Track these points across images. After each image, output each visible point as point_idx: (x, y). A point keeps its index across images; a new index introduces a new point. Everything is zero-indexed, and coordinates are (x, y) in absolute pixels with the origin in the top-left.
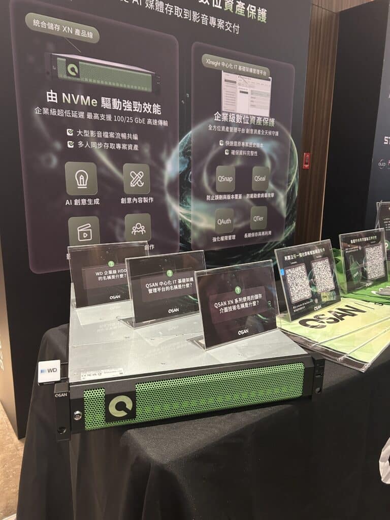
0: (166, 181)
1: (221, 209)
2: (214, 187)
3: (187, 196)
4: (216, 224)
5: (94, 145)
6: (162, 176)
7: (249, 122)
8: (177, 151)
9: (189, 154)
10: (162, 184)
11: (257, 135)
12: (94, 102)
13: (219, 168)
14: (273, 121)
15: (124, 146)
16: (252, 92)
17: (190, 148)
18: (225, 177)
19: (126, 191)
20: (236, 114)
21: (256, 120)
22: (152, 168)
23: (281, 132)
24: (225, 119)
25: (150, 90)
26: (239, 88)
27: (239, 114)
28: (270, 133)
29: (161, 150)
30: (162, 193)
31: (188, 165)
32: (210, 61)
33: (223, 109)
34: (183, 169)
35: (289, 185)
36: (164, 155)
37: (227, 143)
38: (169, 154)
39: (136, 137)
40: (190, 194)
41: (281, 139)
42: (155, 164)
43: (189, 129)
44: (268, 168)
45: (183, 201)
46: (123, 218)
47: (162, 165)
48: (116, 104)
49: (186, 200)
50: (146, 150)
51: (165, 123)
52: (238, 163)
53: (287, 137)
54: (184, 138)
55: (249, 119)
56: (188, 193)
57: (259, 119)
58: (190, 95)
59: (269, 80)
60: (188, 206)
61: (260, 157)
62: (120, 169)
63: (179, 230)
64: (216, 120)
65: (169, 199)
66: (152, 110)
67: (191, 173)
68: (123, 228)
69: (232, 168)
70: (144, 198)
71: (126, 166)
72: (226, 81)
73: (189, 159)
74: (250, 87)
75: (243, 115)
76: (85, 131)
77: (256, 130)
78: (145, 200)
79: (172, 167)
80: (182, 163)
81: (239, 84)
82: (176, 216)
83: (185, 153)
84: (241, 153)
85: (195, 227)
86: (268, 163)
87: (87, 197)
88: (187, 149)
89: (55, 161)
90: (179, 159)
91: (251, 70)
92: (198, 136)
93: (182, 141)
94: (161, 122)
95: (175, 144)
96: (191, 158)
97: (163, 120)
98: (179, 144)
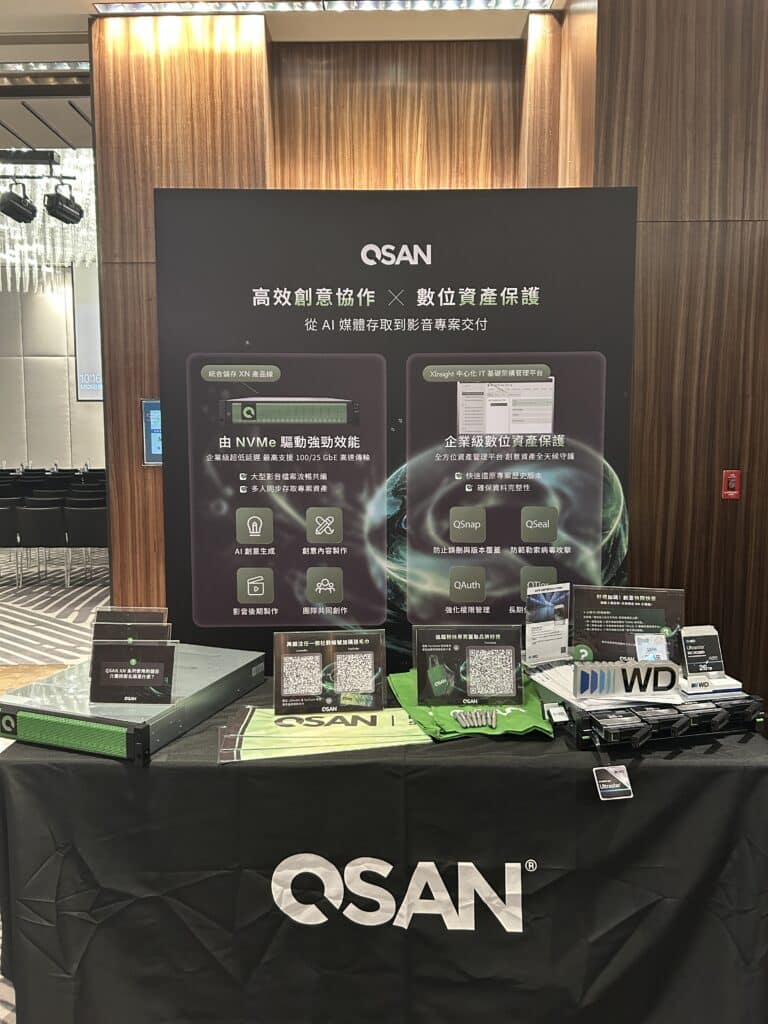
0: (366, 528)
1: (462, 567)
2: (445, 536)
3: (399, 547)
4: (452, 588)
5: (270, 488)
6: (361, 522)
7: (511, 443)
8: (383, 491)
9: (404, 492)
10: (361, 531)
12: (273, 443)
13: (453, 510)
14: (560, 438)
15: (309, 488)
16: (515, 403)
17: (404, 486)
18: (466, 521)
19: (310, 540)
20: (484, 436)
21: (524, 441)
22: (344, 511)
23: (580, 454)
24: (464, 442)
25: (345, 421)
27: (491, 435)
28: (556, 457)
29: (360, 490)
30: (361, 543)
31: (401, 507)
33: (461, 432)
34: (392, 513)
35: (604, 535)
36: (363, 496)
37: (469, 475)
38: (371, 494)
39: (324, 477)
40: (405, 545)
41: (581, 464)
42: (350, 508)
43: (404, 462)
44: (554, 508)
45: (392, 553)
46: (305, 571)
47: (360, 508)
48: (299, 441)
49: (397, 552)
50: (339, 491)
51: (367, 458)
52: (491, 502)
53: (597, 462)
54: (395, 474)
55: (511, 440)
56: (402, 543)
57: (532, 439)
58: (404, 420)
59: (551, 381)
60: (401, 560)
62: (303, 514)
63: (386, 592)
64: (447, 446)
65: (370, 550)
66: (346, 444)
67: (405, 517)
68: (304, 584)
69: (480, 509)
70: (334, 549)
71: (310, 511)
72: (464, 394)
73: (403, 499)
74: (509, 396)
75: (498, 436)
76: (261, 475)
77: (525, 455)
78: (336, 551)
79: (376, 509)
80: (391, 504)
81: (490, 395)
82: (381, 573)
83: (397, 492)
84: (496, 487)
85: (412, 590)
86: (555, 502)
87: (260, 547)
88: (400, 487)
89: (225, 507)
90: (385, 500)
91: (512, 373)
92: (414, 471)
93: (391, 477)
94: (359, 457)
95: (380, 482)
96: (405, 497)
97: (362, 454)
98: (388, 481)
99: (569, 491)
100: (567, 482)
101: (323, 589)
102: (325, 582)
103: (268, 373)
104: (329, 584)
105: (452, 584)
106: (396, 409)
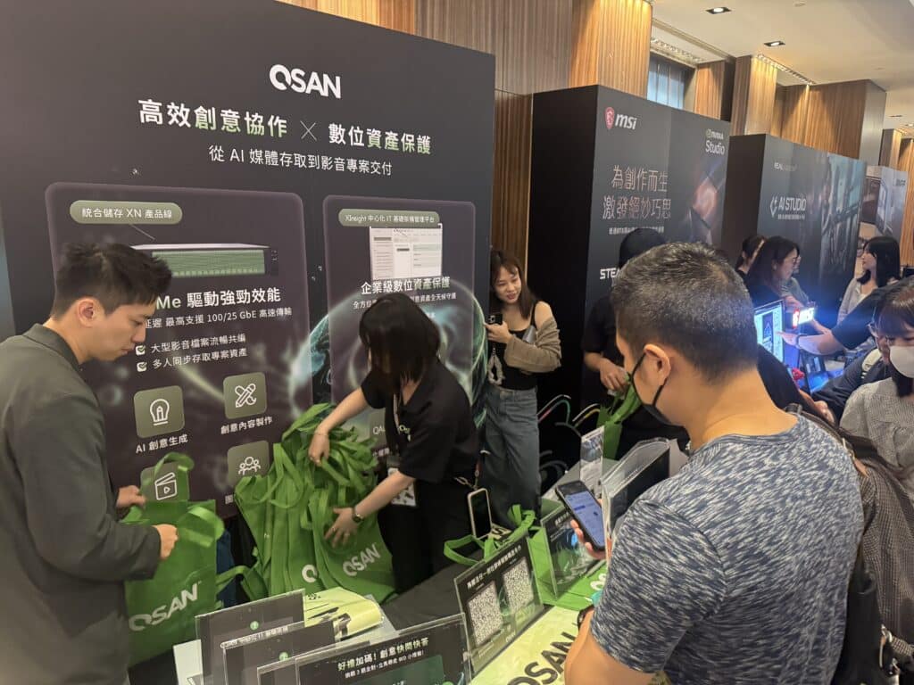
0: (292, 389)
5: (177, 361)
6: (285, 385)
7: (413, 287)
8: (307, 347)
10: (286, 395)
11: (425, 303)
12: (177, 302)
14: (446, 280)
15: (224, 354)
16: (415, 248)
17: (327, 338)
19: (229, 416)
20: (393, 281)
21: (422, 284)
22: (268, 376)
23: (459, 293)
24: (377, 289)
25: (262, 271)
26: (395, 245)
27: (398, 280)
28: (444, 297)
29: (282, 348)
30: (286, 407)
31: (325, 362)
32: (350, 217)
33: (374, 278)
34: (318, 368)
35: (474, 361)
36: (287, 356)
38: (295, 351)
39: (242, 338)
41: (461, 302)
42: (273, 370)
43: (325, 312)
46: (225, 454)
47: (284, 369)
48: (210, 299)
50: (260, 352)
51: (288, 311)
53: (470, 300)
54: (318, 326)
55: (413, 284)
57: (427, 281)
58: (324, 268)
59: (439, 227)
62: (219, 386)
64: (364, 293)
66: (266, 297)
67: (330, 371)
68: (225, 469)
70: (258, 420)
71: (227, 381)
72: (376, 239)
73: (326, 352)
74: (411, 241)
75: (403, 280)
76: (164, 345)
77: (423, 297)
78: (260, 422)
79: (301, 368)
80: (316, 360)
81: (396, 240)
83: (321, 346)
87: (167, 436)
88: (323, 340)
89: (118, 395)
90: (310, 355)
91: (412, 219)
92: (336, 320)
93: (314, 331)
94: (281, 312)
95: (303, 337)
96: (329, 351)
97: (283, 307)
98: (311, 335)
99: (452, 327)
100: (452, 319)
101: (248, 469)
102: (249, 461)
103: (167, 213)
104: (253, 461)
105: (371, 430)
106: (315, 256)
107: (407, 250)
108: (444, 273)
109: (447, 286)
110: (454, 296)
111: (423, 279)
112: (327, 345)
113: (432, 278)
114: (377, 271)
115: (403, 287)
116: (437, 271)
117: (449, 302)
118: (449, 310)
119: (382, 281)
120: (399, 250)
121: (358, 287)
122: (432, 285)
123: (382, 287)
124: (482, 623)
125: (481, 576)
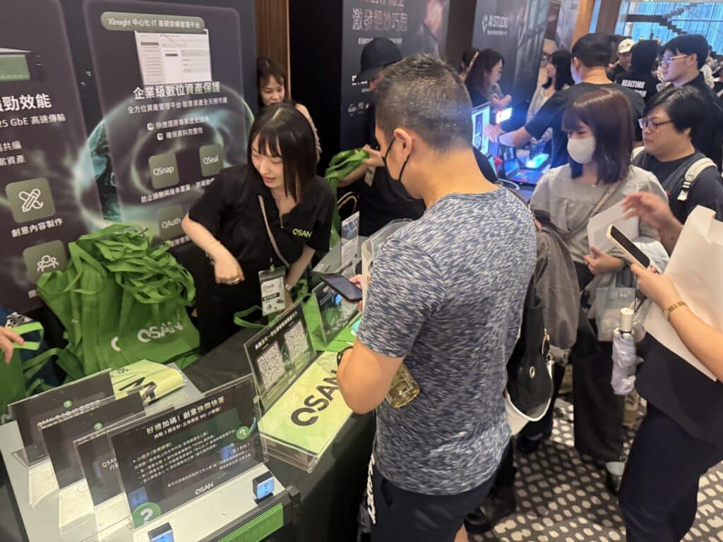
0: (78, 193)
2: (149, 184)
3: (113, 205)
6: (69, 188)
7: (185, 91)
8: (86, 151)
10: (72, 197)
11: (199, 107)
13: (152, 160)
14: (217, 85)
15: (2, 161)
16: (184, 53)
17: (106, 143)
18: (163, 168)
20: (165, 86)
21: (194, 89)
22: (52, 181)
23: (230, 97)
24: (150, 94)
25: (27, 76)
26: (164, 51)
27: (170, 85)
28: (216, 101)
29: (61, 154)
30: (74, 209)
31: (107, 166)
32: (113, 21)
33: (146, 83)
34: (100, 172)
36: (67, 161)
37: (159, 125)
38: (75, 156)
39: (17, 146)
40: (117, 201)
41: (232, 106)
42: (55, 175)
43: (100, 118)
45: (107, 211)
46: (20, 255)
47: (67, 173)
49: (112, 210)
50: (39, 159)
51: (61, 118)
52: (179, 147)
53: (239, 102)
54: (94, 131)
55: (185, 89)
56: (115, 200)
57: (199, 87)
58: (93, 74)
59: (205, 33)
60: (116, 217)
61: (206, 135)
62: (3, 193)
64: (137, 98)
65: (87, 215)
66: (35, 104)
67: (112, 174)
68: (23, 267)
69: (170, 155)
70: (48, 222)
72: (142, 44)
73: (107, 156)
74: (180, 46)
75: (175, 85)
77: (196, 102)
78: (50, 224)
79: (83, 172)
80: (97, 164)
81: (164, 45)
83: (100, 151)
84: (180, 133)
86: (219, 139)
88: (102, 145)
90: (91, 161)
91: (177, 24)
92: (113, 125)
93: (92, 135)
94: (53, 118)
95: (81, 142)
96: (110, 154)
97: (56, 113)
98: (89, 140)
99: (227, 130)
100: (226, 122)
101: (46, 266)
102: (46, 259)
104: (50, 259)
105: (160, 226)
106: (82, 63)
107: (176, 55)
108: (214, 78)
109: (218, 91)
110: (225, 100)
111: (194, 84)
112: (107, 150)
113: (203, 83)
114: (147, 78)
115: (175, 92)
116: (207, 76)
117: (221, 106)
118: (223, 113)
119: (155, 86)
120: (167, 55)
121: (130, 93)
122: (203, 90)
123: (155, 92)
124: (269, 373)
125: (266, 338)
